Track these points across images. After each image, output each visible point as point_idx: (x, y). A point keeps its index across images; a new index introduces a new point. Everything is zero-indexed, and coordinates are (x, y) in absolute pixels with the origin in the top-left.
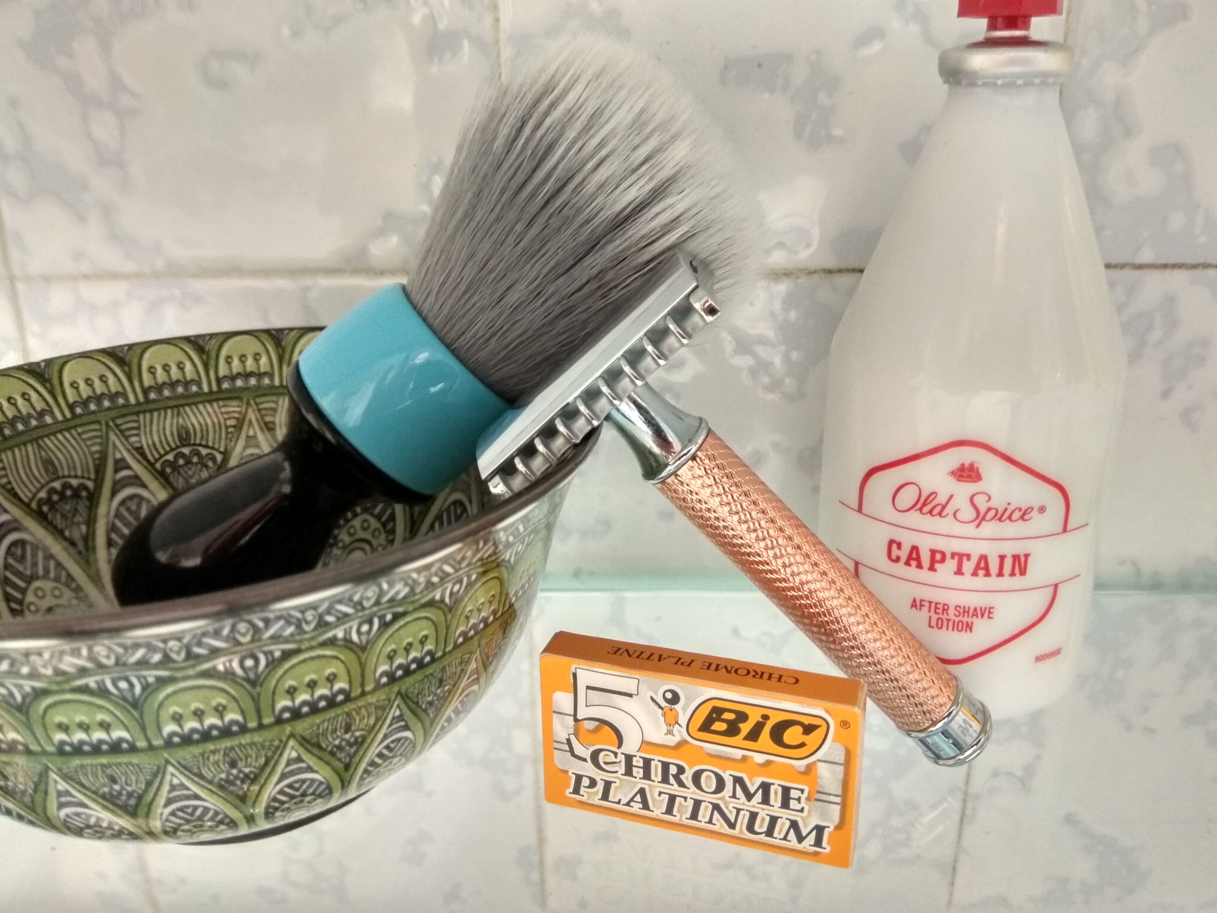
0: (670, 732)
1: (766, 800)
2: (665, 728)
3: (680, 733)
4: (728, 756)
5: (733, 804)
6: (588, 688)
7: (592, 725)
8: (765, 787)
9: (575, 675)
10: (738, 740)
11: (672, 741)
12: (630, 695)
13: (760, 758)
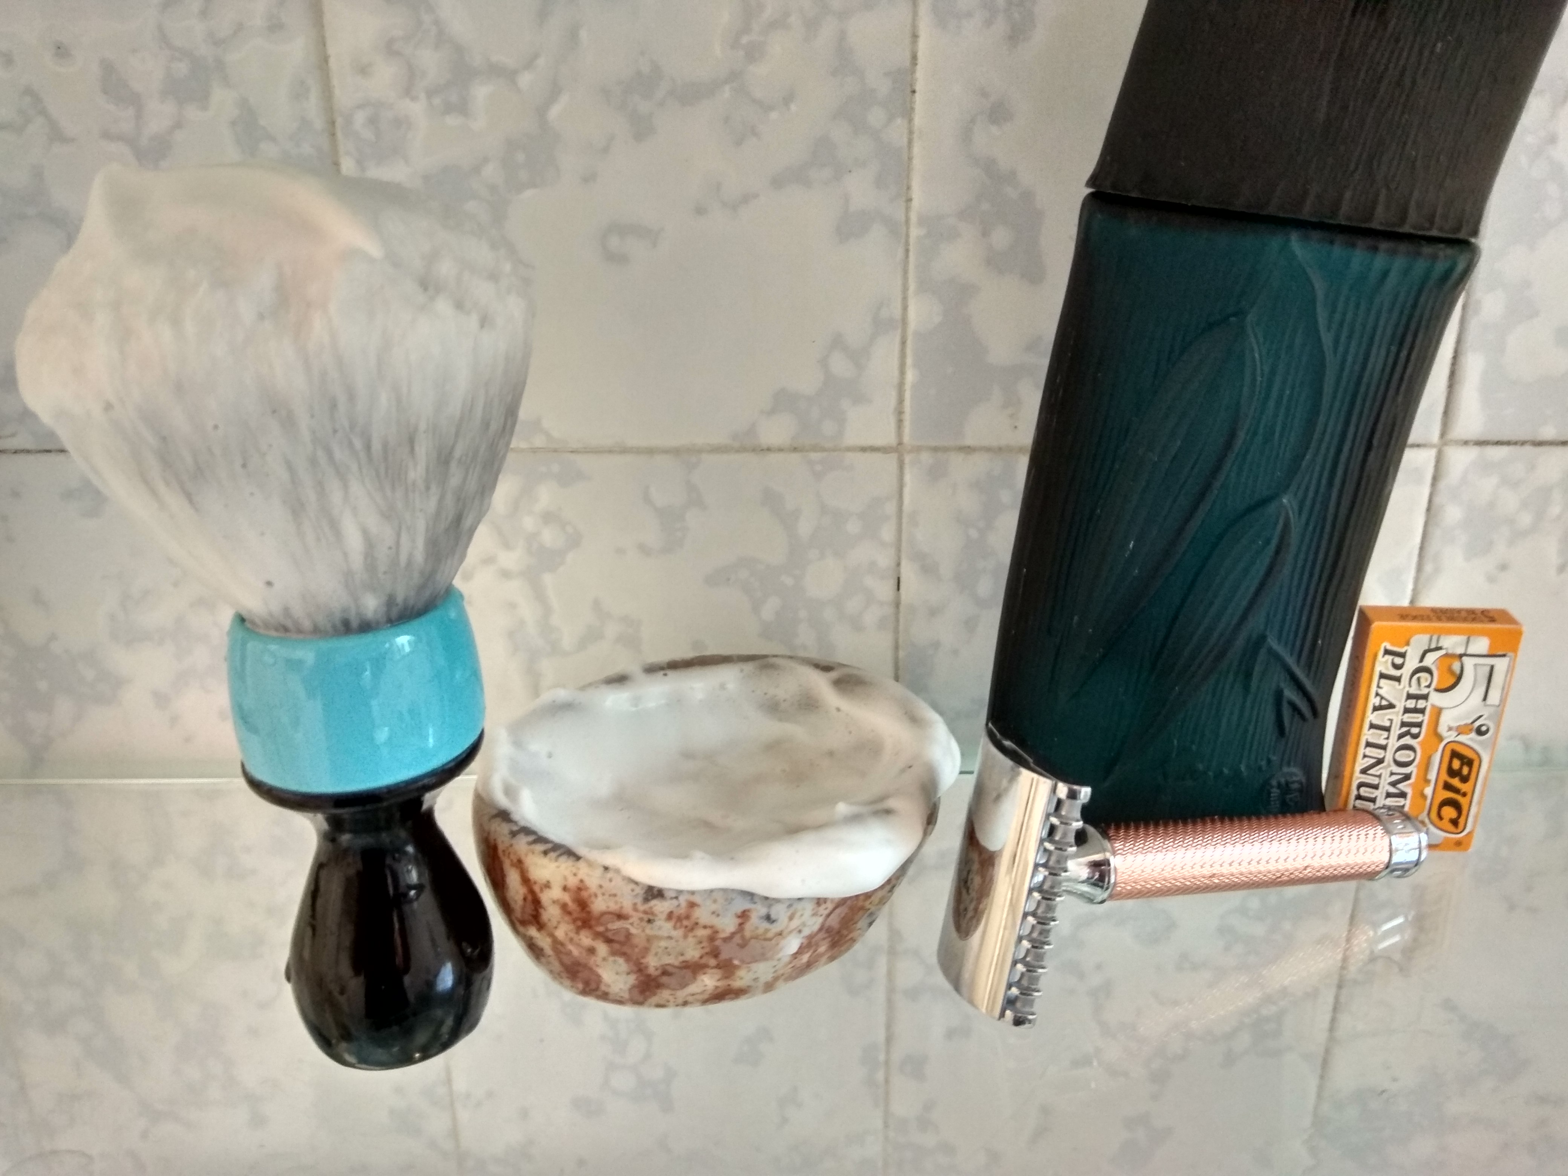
0: (1450, 729)
1: (1389, 795)
2: (1454, 724)
3: (1450, 736)
4: (1430, 769)
5: (1385, 773)
6: (1492, 667)
7: (1456, 667)
8: (1403, 795)
9: (1504, 656)
10: (1444, 776)
11: (1442, 729)
12: (1485, 699)
13: (1429, 791)
